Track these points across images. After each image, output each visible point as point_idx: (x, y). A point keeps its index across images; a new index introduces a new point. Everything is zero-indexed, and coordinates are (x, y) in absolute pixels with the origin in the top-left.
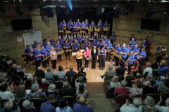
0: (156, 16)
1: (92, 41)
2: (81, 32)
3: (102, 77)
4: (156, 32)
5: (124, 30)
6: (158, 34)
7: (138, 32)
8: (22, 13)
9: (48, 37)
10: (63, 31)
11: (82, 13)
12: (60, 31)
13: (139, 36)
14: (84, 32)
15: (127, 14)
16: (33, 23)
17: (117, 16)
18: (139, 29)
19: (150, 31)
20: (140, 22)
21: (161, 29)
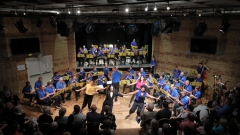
0: (208, 34)
3: (138, 121)
4: (212, 56)
5: (168, 54)
6: (215, 60)
7: (187, 56)
8: (26, 30)
9: (63, 63)
10: (83, 56)
11: (109, 30)
12: (79, 56)
13: (189, 62)
15: (170, 32)
17: (156, 34)
18: (188, 52)
19: (203, 55)
20: (188, 44)
21: (218, 52)
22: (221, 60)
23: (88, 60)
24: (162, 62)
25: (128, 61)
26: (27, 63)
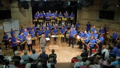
0: (111, 8)
1: (60, 28)
2: (52, 21)
4: (112, 21)
5: (86, 19)
6: (113, 23)
7: (97, 21)
8: (3, 5)
9: (25, 25)
10: (36, 20)
11: (52, 5)
12: (34, 20)
13: (98, 25)
14: (54, 21)
15: (88, 6)
16: (12, 14)
17: (80, 8)
18: (98, 18)
19: (107, 20)
20: (98, 13)
21: (115, 19)
22: (117, 23)
23: (40, 23)
24: (82, 25)
25: (63, 23)
26: (4, 25)
